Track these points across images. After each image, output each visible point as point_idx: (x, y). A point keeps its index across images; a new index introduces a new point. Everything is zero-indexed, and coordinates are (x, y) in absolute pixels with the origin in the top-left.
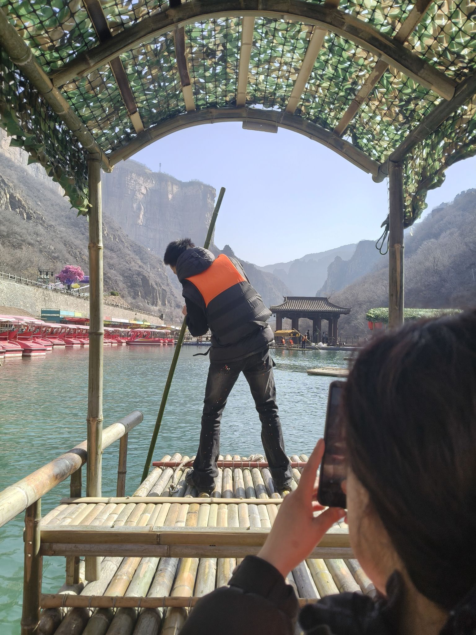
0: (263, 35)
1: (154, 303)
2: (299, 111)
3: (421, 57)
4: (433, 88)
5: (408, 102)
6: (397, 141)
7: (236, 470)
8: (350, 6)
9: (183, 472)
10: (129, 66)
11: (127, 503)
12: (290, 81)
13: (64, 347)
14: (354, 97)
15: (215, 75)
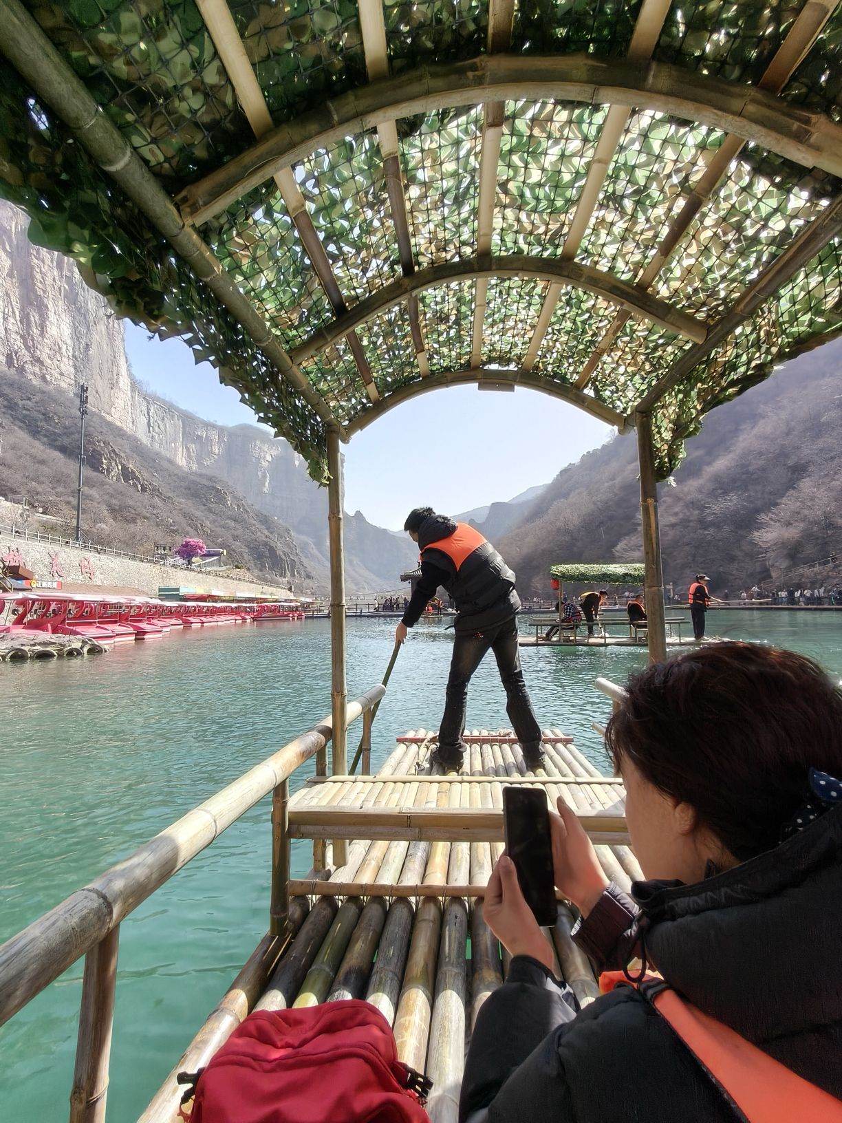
0: (497, 295)
1: (282, 575)
2: (537, 367)
3: (667, 301)
4: (682, 332)
5: (655, 349)
6: (643, 391)
7: (484, 746)
8: (588, 257)
9: (428, 749)
10: (364, 338)
11: (374, 783)
12: (526, 339)
13: (182, 627)
14: (594, 349)
15: (449, 339)
